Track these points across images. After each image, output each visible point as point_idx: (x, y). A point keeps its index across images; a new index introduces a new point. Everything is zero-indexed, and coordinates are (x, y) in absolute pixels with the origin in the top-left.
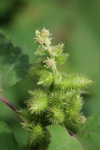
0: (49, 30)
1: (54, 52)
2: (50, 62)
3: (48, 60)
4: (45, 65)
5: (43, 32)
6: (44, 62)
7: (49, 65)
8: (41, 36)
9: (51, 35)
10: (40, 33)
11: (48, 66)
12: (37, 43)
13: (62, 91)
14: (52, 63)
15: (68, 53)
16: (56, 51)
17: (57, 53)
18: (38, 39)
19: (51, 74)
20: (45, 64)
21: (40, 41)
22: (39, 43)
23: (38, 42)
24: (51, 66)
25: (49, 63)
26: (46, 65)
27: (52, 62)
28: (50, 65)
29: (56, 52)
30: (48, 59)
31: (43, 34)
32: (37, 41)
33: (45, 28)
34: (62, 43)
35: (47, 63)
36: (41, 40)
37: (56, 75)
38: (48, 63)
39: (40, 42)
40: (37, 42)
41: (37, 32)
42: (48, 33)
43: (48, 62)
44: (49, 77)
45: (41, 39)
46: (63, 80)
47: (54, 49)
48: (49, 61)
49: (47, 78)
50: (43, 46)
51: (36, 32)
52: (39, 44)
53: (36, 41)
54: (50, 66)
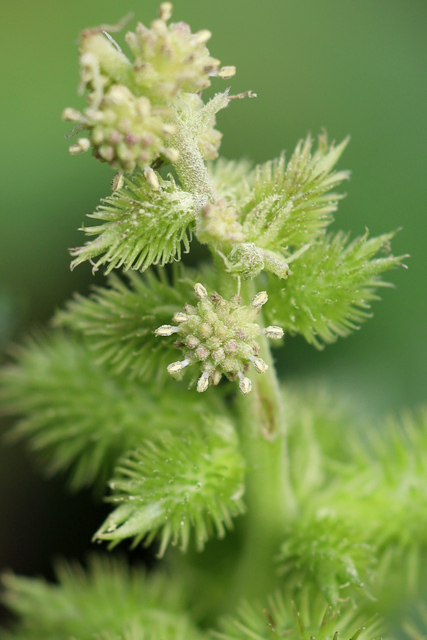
0: (205, 35)
1: (256, 231)
2: (222, 329)
3: (202, 315)
4: (171, 361)
5: (149, 51)
6: (165, 331)
7: (210, 358)
8: (138, 90)
9: (229, 72)
10: (123, 59)
11: (208, 367)
12: (98, 156)
13: (335, 597)
14: (240, 337)
15: (385, 238)
16: (270, 217)
17: (282, 234)
18: (109, 115)
19: (224, 428)
20: (176, 347)
21: (129, 141)
22: (116, 158)
23: (106, 152)
24: (231, 365)
25: (216, 342)
26: (186, 363)
27: (239, 333)
28: (227, 354)
29: (275, 228)
30: (207, 305)
31: (150, 75)
32: (99, 136)
33: (167, 15)
34: (323, 139)
35: (193, 341)
36: (139, 133)
37: (271, 438)
38: (203, 341)
39: (124, 153)
40: (95, 147)
41: (99, 52)
42: (204, 59)
43: (206, 329)
44: (208, 463)
45: (139, 119)
46: (329, 478)
47: (252, 204)
48: (212, 316)
49: (189, 476)
50: (153, 178)
51: (89, 59)
52: (116, 167)
53: (85, 143)
54: (219, 367)
